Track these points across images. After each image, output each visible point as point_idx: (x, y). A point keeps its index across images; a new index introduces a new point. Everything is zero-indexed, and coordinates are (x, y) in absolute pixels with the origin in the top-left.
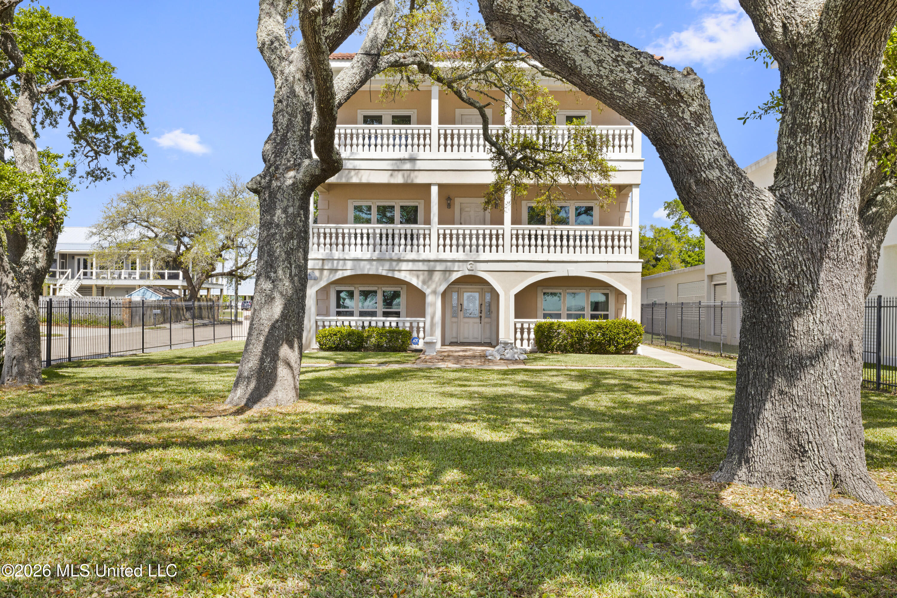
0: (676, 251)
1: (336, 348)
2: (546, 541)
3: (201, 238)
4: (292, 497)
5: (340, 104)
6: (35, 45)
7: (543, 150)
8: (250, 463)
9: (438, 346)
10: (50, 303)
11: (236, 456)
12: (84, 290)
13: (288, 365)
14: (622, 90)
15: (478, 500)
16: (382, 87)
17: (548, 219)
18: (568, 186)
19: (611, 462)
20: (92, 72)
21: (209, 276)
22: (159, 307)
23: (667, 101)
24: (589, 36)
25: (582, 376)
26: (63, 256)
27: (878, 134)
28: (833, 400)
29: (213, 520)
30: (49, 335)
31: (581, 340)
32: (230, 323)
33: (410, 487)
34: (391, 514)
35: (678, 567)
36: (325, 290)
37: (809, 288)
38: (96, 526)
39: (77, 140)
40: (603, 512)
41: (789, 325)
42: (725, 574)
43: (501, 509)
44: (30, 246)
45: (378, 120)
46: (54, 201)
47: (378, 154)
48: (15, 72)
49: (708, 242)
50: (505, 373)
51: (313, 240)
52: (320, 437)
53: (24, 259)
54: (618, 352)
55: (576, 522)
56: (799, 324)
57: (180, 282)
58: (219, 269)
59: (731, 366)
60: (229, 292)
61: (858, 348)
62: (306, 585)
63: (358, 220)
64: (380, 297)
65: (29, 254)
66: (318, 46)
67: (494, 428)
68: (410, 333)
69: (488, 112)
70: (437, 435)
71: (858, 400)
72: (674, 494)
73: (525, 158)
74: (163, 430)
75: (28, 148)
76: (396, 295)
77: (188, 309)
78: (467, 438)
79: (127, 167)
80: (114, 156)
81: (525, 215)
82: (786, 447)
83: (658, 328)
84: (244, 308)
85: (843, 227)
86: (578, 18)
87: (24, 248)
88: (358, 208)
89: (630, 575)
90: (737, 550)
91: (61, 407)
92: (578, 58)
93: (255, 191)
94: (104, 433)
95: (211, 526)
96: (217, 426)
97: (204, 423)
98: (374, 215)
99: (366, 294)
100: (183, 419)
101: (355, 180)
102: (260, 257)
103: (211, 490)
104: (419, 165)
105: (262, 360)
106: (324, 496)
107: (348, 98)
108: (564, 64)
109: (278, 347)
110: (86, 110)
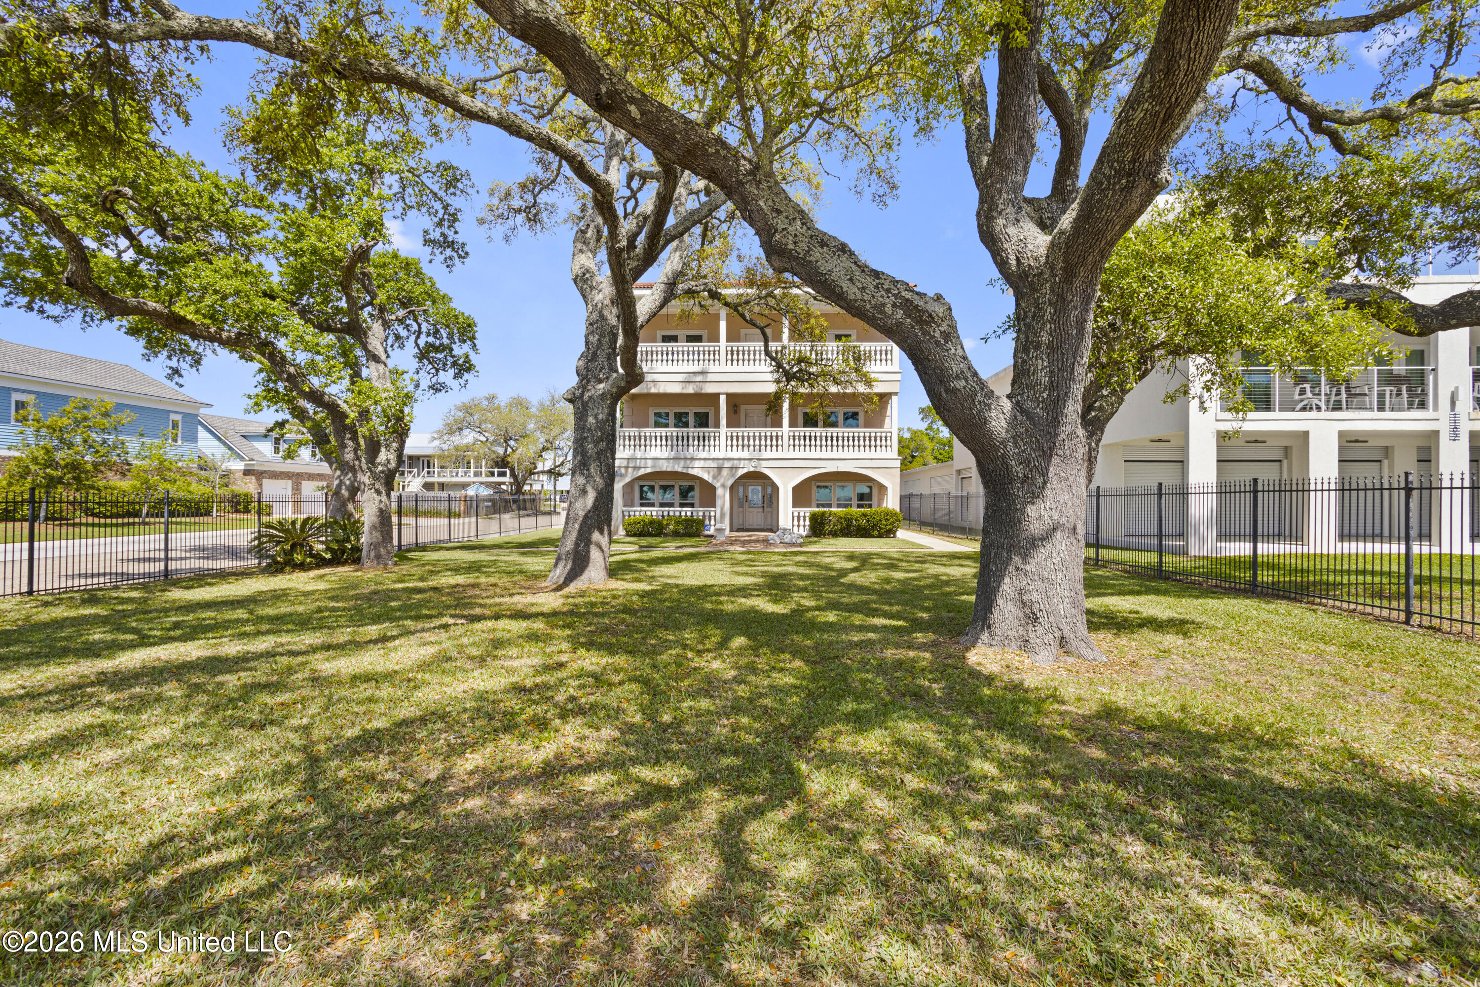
0: (929, 451)
1: (640, 534)
2: (820, 696)
3: (525, 441)
4: (604, 661)
5: (642, 326)
6: (387, 281)
7: (816, 364)
8: (568, 632)
9: (727, 532)
10: (400, 497)
11: (556, 626)
12: (428, 486)
13: (600, 547)
14: (883, 312)
15: (761, 663)
16: (678, 311)
17: (820, 423)
18: (837, 395)
19: (874, 629)
20: (434, 302)
21: (531, 474)
22: (490, 500)
23: (920, 322)
24: (854, 267)
25: (851, 557)
26: (410, 458)
27: (1096, 349)
28: (1060, 575)
29: (538, 680)
30: (400, 525)
31: (849, 526)
32: (550, 513)
33: (704, 651)
34: (688, 675)
35: (931, 717)
36: (630, 485)
37: (1040, 480)
38: (441, 684)
39: (420, 360)
40: (867, 672)
41: (1023, 511)
42: (970, 721)
43: (782, 670)
44: (383, 449)
45: (674, 339)
46: (402, 412)
47: (675, 368)
48: (370, 303)
49: (956, 441)
50: (784, 554)
51: (619, 442)
52: (627, 610)
53: (378, 460)
54: (880, 536)
55: (845, 680)
56: (1031, 510)
57: (507, 479)
58: (540, 468)
59: (973, 547)
60: (548, 487)
61: (1081, 530)
62: (617, 734)
63: (657, 425)
64: (677, 490)
65: (383, 456)
66: (623, 277)
67: (776, 602)
68: (703, 521)
69: (768, 331)
70: (728, 608)
71: (1080, 574)
72: (927, 655)
73: (800, 370)
74: (496, 605)
75: (381, 367)
76: (691, 488)
77: (515, 501)
78: (753, 610)
79: (462, 382)
80: (451, 372)
81: (800, 419)
82: (1021, 614)
83: (915, 515)
84: (562, 501)
85: (1069, 429)
86: (844, 252)
87: (379, 451)
88: (656, 414)
89: (890, 724)
90: (980, 702)
91: (411, 585)
92: (845, 285)
93: (570, 401)
94: (448, 607)
95: (537, 685)
96: (540, 601)
97: (529, 599)
98: (672, 420)
99: (665, 488)
100: (511, 595)
101: (653, 390)
102: (574, 457)
103: (536, 654)
104: (710, 377)
105: (577, 545)
106: (631, 660)
107: (649, 320)
108: (833, 290)
109: (590, 534)
110: (428, 335)
